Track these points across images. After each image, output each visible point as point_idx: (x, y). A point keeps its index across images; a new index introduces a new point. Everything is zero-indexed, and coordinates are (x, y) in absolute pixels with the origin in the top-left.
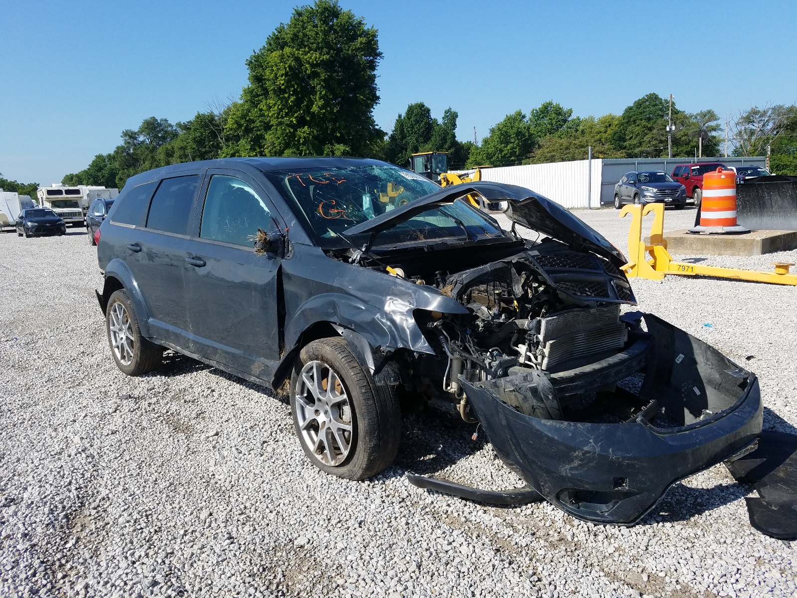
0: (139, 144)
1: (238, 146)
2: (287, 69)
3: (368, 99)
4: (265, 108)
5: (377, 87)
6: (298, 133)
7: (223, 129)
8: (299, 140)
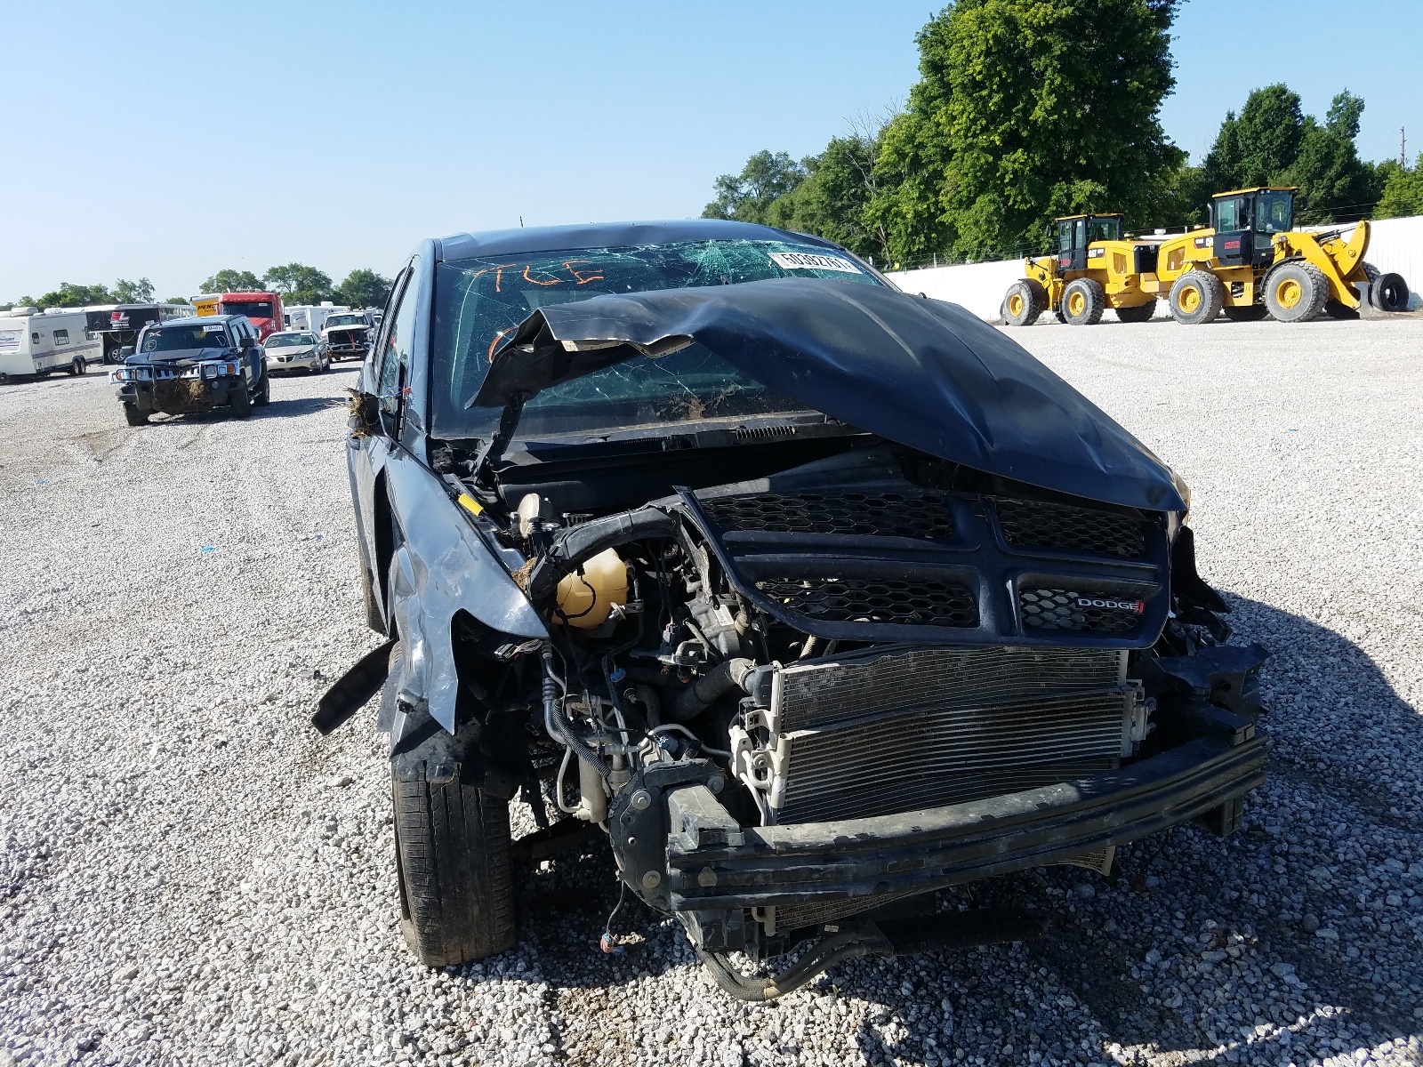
0: (741, 198)
1: (897, 193)
2: (991, 42)
3: (1151, 86)
4: (943, 120)
5: (1173, 60)
6: (1003, 163)
7: (874, 165)
8: (1002, 177)
